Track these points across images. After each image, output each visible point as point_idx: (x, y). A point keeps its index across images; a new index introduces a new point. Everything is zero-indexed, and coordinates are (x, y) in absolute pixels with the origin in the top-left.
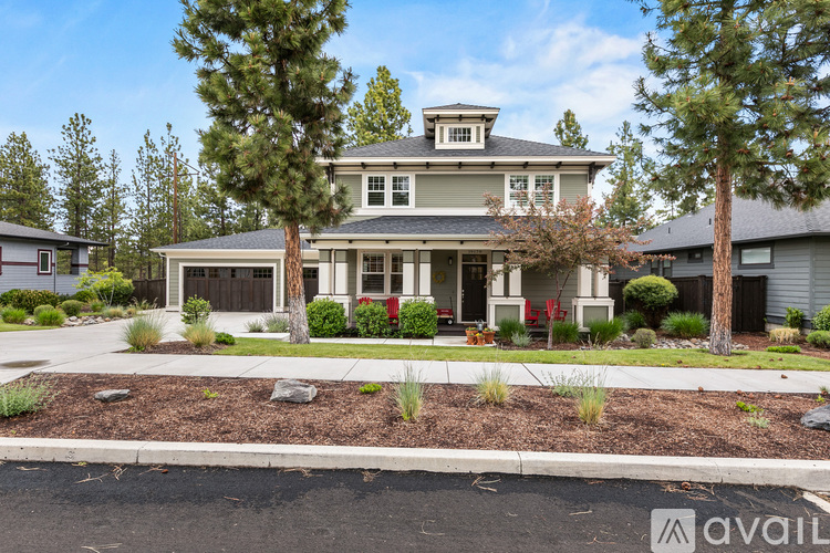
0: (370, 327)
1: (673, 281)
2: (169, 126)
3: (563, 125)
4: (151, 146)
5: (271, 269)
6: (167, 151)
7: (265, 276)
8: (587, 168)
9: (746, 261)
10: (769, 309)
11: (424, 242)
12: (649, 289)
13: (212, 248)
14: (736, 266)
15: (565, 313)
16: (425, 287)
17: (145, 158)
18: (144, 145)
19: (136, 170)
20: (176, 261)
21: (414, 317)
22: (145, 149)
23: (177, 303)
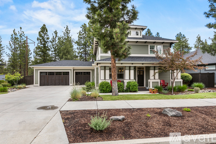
0: (120, 89)
1: (191, 74)
2: (21, 28)
3: (147, 32)
4: (15, 34)
5: (68, 72)
6: (20, 36)
7: (67, 74)
8: (170, 44)
9: (206, 69)
10: (215, 81)
11: (132, 64)
12: (186, 77)
13: (49, 66)
14: (204, 70)
15: (168, 84)
16: (132, 77)
17: (14, 38)
18: (13, 33)
19: (11, 42)
20: (37, 70)
21: (134, 86)
22: (13, 35)
23: (38, 83)
